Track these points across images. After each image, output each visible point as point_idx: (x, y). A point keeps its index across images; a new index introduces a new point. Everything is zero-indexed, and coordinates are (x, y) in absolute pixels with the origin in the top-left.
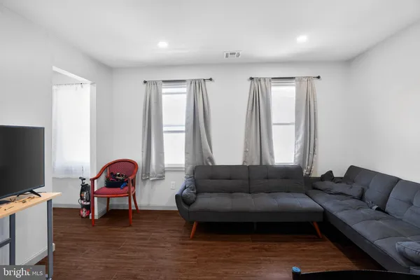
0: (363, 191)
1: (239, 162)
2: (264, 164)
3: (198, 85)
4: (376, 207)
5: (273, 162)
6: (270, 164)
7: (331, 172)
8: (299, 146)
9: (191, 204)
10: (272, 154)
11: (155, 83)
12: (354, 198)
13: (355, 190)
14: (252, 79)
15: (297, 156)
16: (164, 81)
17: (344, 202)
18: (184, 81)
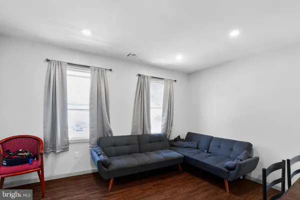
0: (198, 144)
1: (129, 133)
2: (145, 133)
3: (100, 73)
4: (206, 151)
5: (150, 132)
6: (149, 133)
7: (179, 136)
8: (165, 121)
9: (109, 166)
10: (149, 127)
11: (60, 63)
12: (194, 148)
13: (194, 145)
14: (139, 75)
15: (163, 128)
16: (69, 64)
17: (192, 151)
18: (88, 67)
